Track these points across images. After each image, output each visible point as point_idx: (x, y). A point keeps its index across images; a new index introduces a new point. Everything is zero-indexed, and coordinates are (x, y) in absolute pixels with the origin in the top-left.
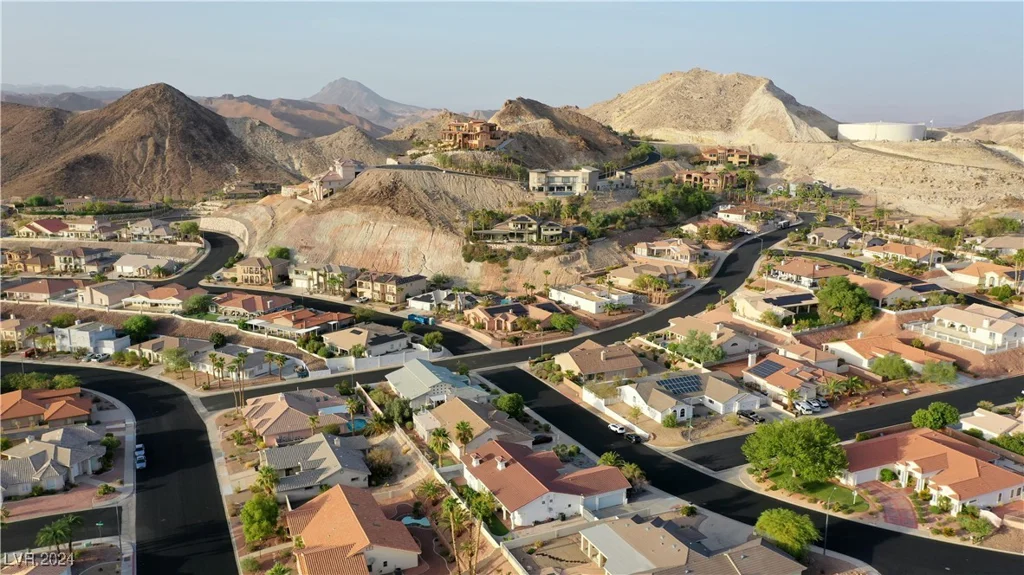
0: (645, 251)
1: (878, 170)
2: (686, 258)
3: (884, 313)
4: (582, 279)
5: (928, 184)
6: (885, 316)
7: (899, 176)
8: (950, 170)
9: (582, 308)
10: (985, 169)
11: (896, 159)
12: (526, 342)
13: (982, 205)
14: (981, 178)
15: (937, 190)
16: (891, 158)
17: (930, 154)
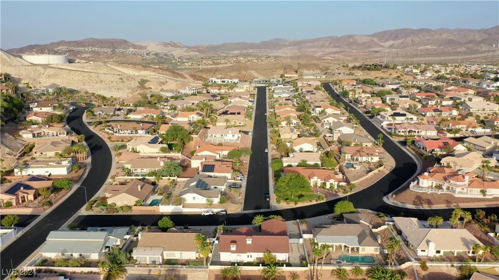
0: (30, 136)
1: (77, 78)
2: (64, 134)
3: (192, 137)
4: (18, 159)
5: (103, 83)
6: (194, 138)
7: (89, 81)
8: (108, 76)
9: (52, 174)
10: (119, 75)
11: (82, 73)
12: (55, 202)
13: (130, 90)
14: (121, 79)
15: (109, 86)
16: (79, 72)
17: (93, 69)
